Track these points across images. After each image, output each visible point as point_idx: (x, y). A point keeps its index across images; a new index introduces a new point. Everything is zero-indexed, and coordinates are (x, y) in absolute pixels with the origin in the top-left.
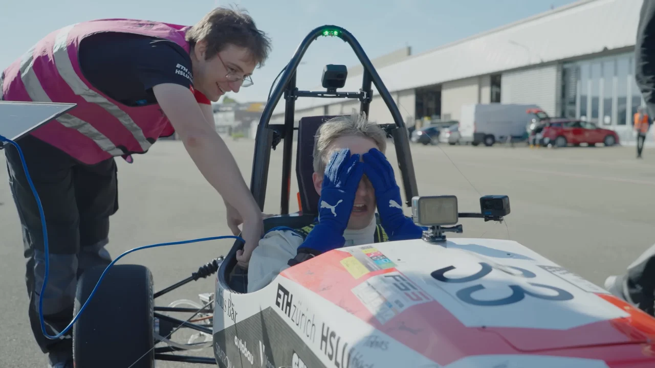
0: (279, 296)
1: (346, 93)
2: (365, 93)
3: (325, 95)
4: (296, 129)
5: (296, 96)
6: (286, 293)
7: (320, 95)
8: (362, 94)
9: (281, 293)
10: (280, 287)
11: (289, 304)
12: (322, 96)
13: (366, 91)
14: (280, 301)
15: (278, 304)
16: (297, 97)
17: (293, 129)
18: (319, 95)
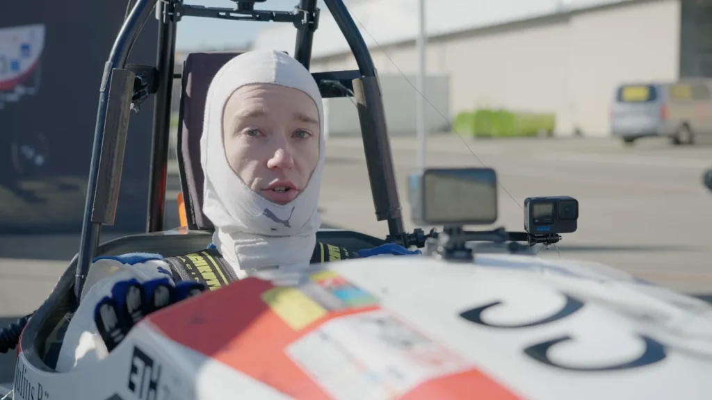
0: (134, 369)
1: (271, 12)
2: (306, 13)
3: (232, 14)
4: (178, 76)
5: (178, 14)
6: (148, 362)
7: (224, 14)
8: (300, 15)
9: (139, 363)
10: (138, 353)
11: (153, 385)
12: (228, 17)
13: (308, 10)
14: (137, 379)
15: (132, 386)
16: (181, 15)
17: (172, 76)
18: (221, 14)
